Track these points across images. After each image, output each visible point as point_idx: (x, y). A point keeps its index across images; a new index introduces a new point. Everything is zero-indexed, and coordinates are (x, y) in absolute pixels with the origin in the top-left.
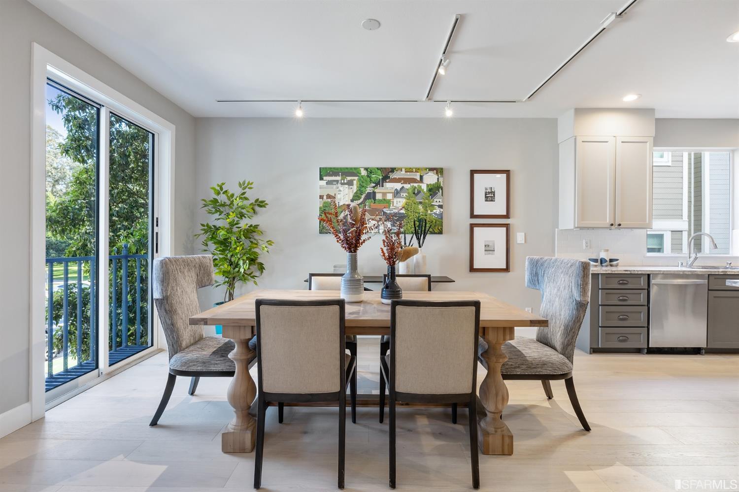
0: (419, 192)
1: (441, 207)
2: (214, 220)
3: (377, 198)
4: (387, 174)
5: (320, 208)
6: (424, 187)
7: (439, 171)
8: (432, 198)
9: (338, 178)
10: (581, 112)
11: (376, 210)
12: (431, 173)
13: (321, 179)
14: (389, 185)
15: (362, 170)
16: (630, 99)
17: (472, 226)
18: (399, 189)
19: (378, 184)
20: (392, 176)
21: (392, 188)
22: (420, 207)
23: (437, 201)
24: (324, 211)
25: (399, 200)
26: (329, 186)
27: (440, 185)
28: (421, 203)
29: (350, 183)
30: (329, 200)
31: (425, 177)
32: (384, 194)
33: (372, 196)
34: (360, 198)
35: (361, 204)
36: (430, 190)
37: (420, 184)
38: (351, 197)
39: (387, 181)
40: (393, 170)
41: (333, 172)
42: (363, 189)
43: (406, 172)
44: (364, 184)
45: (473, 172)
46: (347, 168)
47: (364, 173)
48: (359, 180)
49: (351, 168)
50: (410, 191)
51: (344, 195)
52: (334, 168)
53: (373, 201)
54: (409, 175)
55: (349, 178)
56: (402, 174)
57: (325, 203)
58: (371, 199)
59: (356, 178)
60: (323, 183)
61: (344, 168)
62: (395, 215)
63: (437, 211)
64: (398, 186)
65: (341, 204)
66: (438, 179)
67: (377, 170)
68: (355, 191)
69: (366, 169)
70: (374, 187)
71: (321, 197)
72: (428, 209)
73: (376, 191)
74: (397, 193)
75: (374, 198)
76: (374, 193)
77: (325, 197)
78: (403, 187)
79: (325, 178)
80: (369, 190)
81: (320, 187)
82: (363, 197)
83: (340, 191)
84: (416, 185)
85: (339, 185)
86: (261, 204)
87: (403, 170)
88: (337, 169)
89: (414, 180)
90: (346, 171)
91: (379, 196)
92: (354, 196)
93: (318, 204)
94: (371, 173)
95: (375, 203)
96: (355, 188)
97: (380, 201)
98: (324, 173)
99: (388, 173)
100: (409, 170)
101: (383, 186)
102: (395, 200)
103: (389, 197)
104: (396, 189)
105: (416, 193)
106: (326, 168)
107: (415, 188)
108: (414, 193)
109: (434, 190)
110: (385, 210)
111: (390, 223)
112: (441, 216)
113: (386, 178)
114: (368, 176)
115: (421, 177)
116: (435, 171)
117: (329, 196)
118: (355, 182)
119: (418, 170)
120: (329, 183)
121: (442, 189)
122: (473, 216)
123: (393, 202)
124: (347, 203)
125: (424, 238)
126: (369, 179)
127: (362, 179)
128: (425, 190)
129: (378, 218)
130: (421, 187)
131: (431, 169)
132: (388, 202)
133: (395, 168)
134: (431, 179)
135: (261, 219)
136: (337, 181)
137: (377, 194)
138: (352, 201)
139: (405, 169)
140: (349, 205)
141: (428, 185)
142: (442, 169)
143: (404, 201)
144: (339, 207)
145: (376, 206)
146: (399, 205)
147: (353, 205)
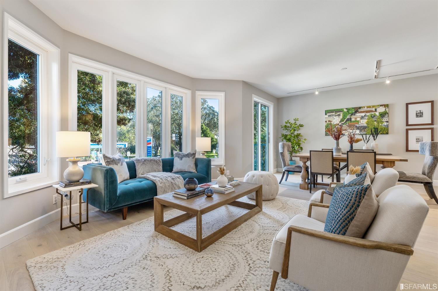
0: (374, 116)
1: (387, 122)
2: (285, 132)
3: (352, 120)
4: (357, 110)
5: (326, 126)
6: (377, 114)
7: (386, 106)
8: (382, 118)
9: (334, 114)
11: (352, 125)
12: (381, 107)
13: (326, 114)
14: (358, 114)
17: (407, 130)
18: (363, 116)
19: (352, 114)
20: (359, 110)
21: (360, 116)
22: (375, 122)
23: (385, 119)
24: (326, 127)
25: (363, 120)
26: (329, 117)
27: (387, 112)
28: (375, 121)
29: (339, 115)
30: (329, 123)
31: (378, 109)
32: (356, 118)
33: (350, 119)
34: (343, 121)
35: (344, 123)
36: (381, 115)
37: (375, 113)
38: (340, 121)
39: (357, 112)
40: (360, 108)
41: (332, 111)
42: (345, 117)
43: (367, 108)
44: (346, 115)
45: (407, 104)
46: (337, 109)
47: (345, 110)
48: (343, 114)
49: (339, 109)
50: (370, 116)
51: (336, 120)
52: (332, 110)
53: (350, 121)
54: (369, 109)
55: (338, 113)
56: (366, 109)
57: (327, 124)
58: (349, 121)
59: (342, 113)
60: (327, 116)
62: (362, 127)
63: (385, 124)
64: (363, 114)
65: (335, 124)
66: (385, 110)
67: (352, 109)
68: (341, 118)
69: (347, 109)
70: (350, 116)
71: (326, 122)
72: (380, 123)
73: (351, 117)
74: (362, 118)
75: (351, 120)
76: (351, 118)
77: (328, 122)
78: (366, 115)
79: (327, 114)
80: (348, 117)
81: (325, 118)
82: (345, 120)
83: (334, 118)
84: (373, 113)
85: (334, 116)
86: (301, 126)
87: (366, 107)
88: (333, 110)
89: (372, 111)
90: (337, 110)
91: (353, 120)
92: (341, 120)
93: (325, 124)
94: (349, 110)
95: (351, 122)
96: (341, 117)
97: (354, 121)
98: (327, 112)
99: (358, 109)
100: (369, 107)
101: (355, 115)
102: (361, 121)
103: (358, 119)
104: (362, 116)
105: (373, 117)
106: (328, 110)
107: (372, 114)
108: (372, 117)
109: (383, 115)
110: (356, 125)
111: (359, 130)
112: (388, 126)
114: (347, 112)
115: (376, 110)
116: (384, 106)
117: (329, 121)
118: (341, 115)
119: (373, 107)
120: (329, 116)
121: (388, 113)
122: (407, 125)
123: (360, 121)
124: (338, 123)
125: (377, 136)
126: (348, 113)
127: (345, 113)
128: (378, 115)
129: (352, 128)
130: (375, 114)
131: (381, 106)
132: (358, 122)
133: (361, 107)
134: (382, 110)
135: (302, 131)
136: (333, 115)
137: (352, 119)
138: (340, 122)
139: (367, 107)
140: (338, 124)
141: (379, 113)
142: (388, 105)
143: (366, 120)
144: (334, 125)
145: (352, 123)
146: (364, 122)
147: (340, 124)
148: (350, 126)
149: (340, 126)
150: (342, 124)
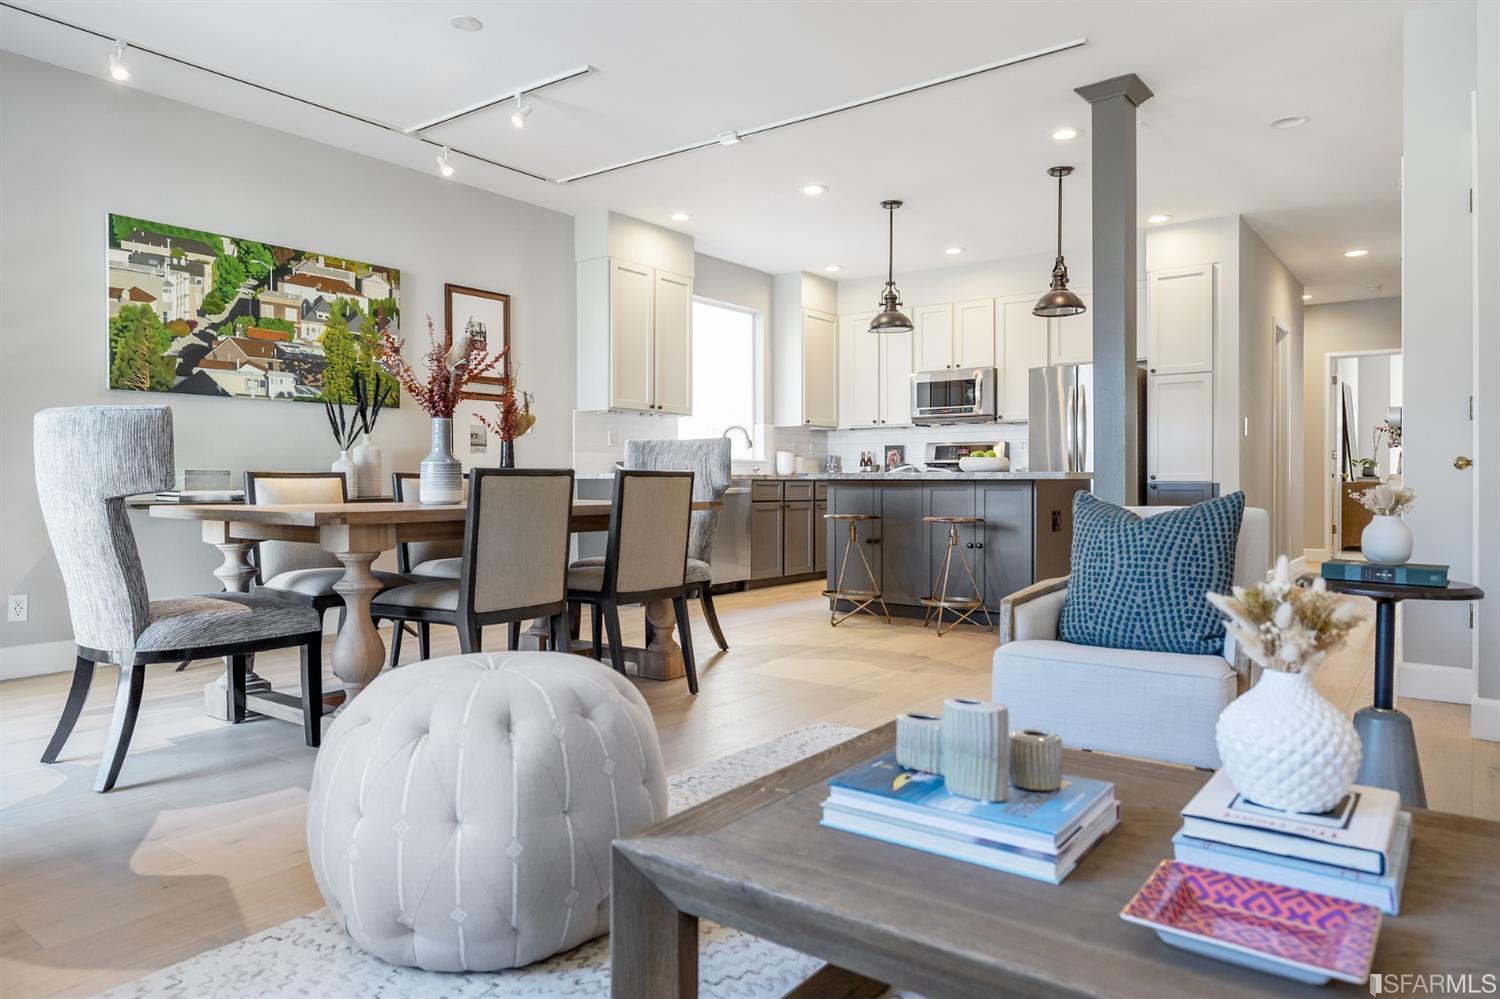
0: (354, 314)
3: (262, 316)
4: (284, 264)
5: (112, 322)
6: (364, 305)
7: (392, 276)
8: (379, 330)
9: (165, 251)
10: (617, 218)
11: (262, 343)
12: (377, 278)
13: (114, 244)
14: (289, 289)
15: (226, 243)
16: (679, 218)
18: (312, 301)
19: (263, 282)
20: (297, 268)
21: (298, 297)
22: (356, 346)
24: (121, 328)
25: (312, 325)
26: (137, 267)
27: (394, 305)
28: (357, 338)
29: (196, 269)
30: (139, 304)
31: (365, 283)
32: (280, 308)
33: (249, 308)
34: (220, 310)
35: (224, 323)
36: (375, 313)
37: (357, 298)
38: (199, 304)
39: (287, 278)
40: (298, 255)
41: (151, 233)
42: (228, 288)
43: (327, 265)
44: (230, 278)
45: (450, 289)
46: (187, 231)
47: (229, 249)
48: (218, 266)
49: (198, 233)
50: (336, 309)
51: (178, 297)
52: (152, 223)
53: (253, 319)
54: (332, 274)
55: (193, 257)
56: (318, 269)
57: (125, 309)
58: (247, 315)
59: (212, 259)
60: (122, 257)
61: (178, 229)
62: (305, 358)
64: (311, 294)
65: (172, 317)
66: (391, 291)
67: (262, 249)
68: (208, 290)
69: (236, 242)
70: (255, 288)
71: (115, 293)
72: (372, 352)
73: (260, 297)
74: (307, 310)
75: (256, 315)
76: (256, 303)
77: (126, 295)
78: (320, 298)
79: (124, 245)
80: (244, 292)
81: (107, 264)
82: (230, 306)
83: (168, 284)
84: (347, 297)
85: (166, 269)
87: (321, 259)
88: (161, 227)
89: (342, 287)
90: (185, 236)
91: (267, 312)
92: (205, 303)
93: (106, 311)
94: (247, 252)
95: (257, 325)
96: (208, 283)
97: (270, 322)
98: (121, 230)
99: (289, 261)
100: (332, 262)
101: (275, 289)
102: (304, 326)
103: (291, 315)
104: (306, 301)
105: (349, 314)
106: (128, 219)
107: (346, 303)
108: (344, 315)
109: (385, 313)
110: (281, 344)
111: (293, 375)
113: (282, 272)
114: (240, 259)
115: (358, 282)
116: (385, 274)
117: (136, 294)
118: (208, 269)
119: (350, 266)
120: (135, 258)
121: (398, 314)
123: (299, 329)
124: (187, 317)
125: (375, 413)
126: (242, 266)
127: (226, 265)
128: (366, 312)
129: (264, 361)
130: (357, 302)
131: (378, 269)
132: (289, 330)
133: (304, 253)
134: (376, 289)
136: (161, 259)
137: (262, 306)
138: (201, 313)
139: (326, 258)
140: (192, 324)
141: (371, 302)
142: (398, 272)
143: (323, 329)
144: (167, 325)
145: (260, 333)
146: (312, 337)
147: (203, 324)
148: (253, 348)
149: (202, 335)
150: (214, 326)
